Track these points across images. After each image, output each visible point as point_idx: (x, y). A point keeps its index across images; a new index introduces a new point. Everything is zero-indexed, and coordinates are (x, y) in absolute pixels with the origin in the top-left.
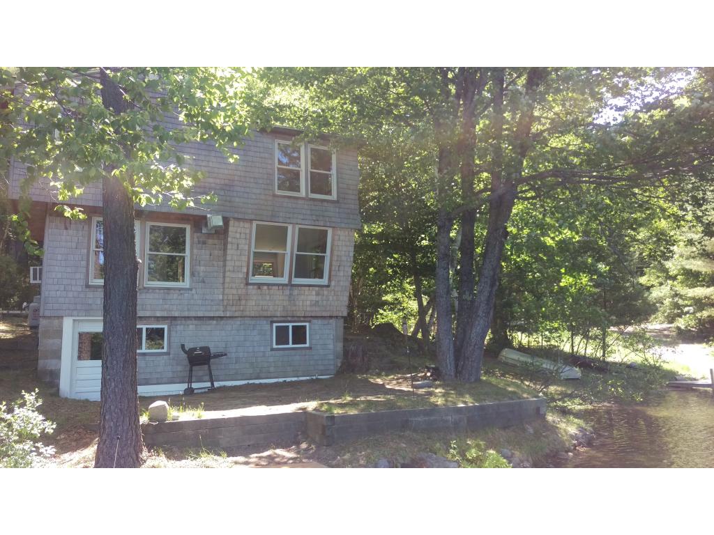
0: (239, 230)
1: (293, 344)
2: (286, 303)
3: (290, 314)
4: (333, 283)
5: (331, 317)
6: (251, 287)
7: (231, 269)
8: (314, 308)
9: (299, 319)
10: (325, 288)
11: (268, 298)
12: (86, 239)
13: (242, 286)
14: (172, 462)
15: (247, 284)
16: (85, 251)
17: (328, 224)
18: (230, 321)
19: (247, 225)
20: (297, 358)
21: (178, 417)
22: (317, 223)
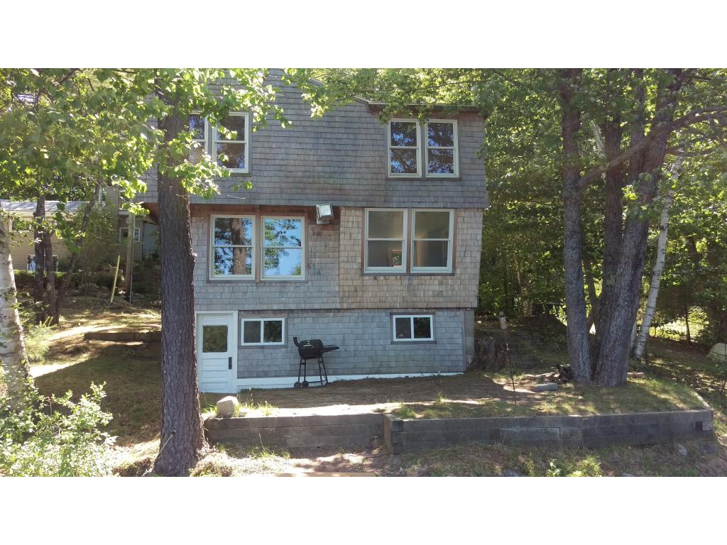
0: (351, 219)
1: (415, 337)
2: (405, 294)
3: (410, 305)
4: (458, 271)
5: (459, 309)
6: (367, 278)
7: (345, 259)
8: (437, 299)
9: (421, 311)
10: (449, 277)
11: (385, 288)
12: (206, 236)
13: (358, 277)
14: (233, 459)
15: (363, 275)
16: (206, 247)
17: (449, 205)
18: (348, 314)
19: (359, 213)
20: (421, 352)
21: (245, 413)
22: (435, 205)
